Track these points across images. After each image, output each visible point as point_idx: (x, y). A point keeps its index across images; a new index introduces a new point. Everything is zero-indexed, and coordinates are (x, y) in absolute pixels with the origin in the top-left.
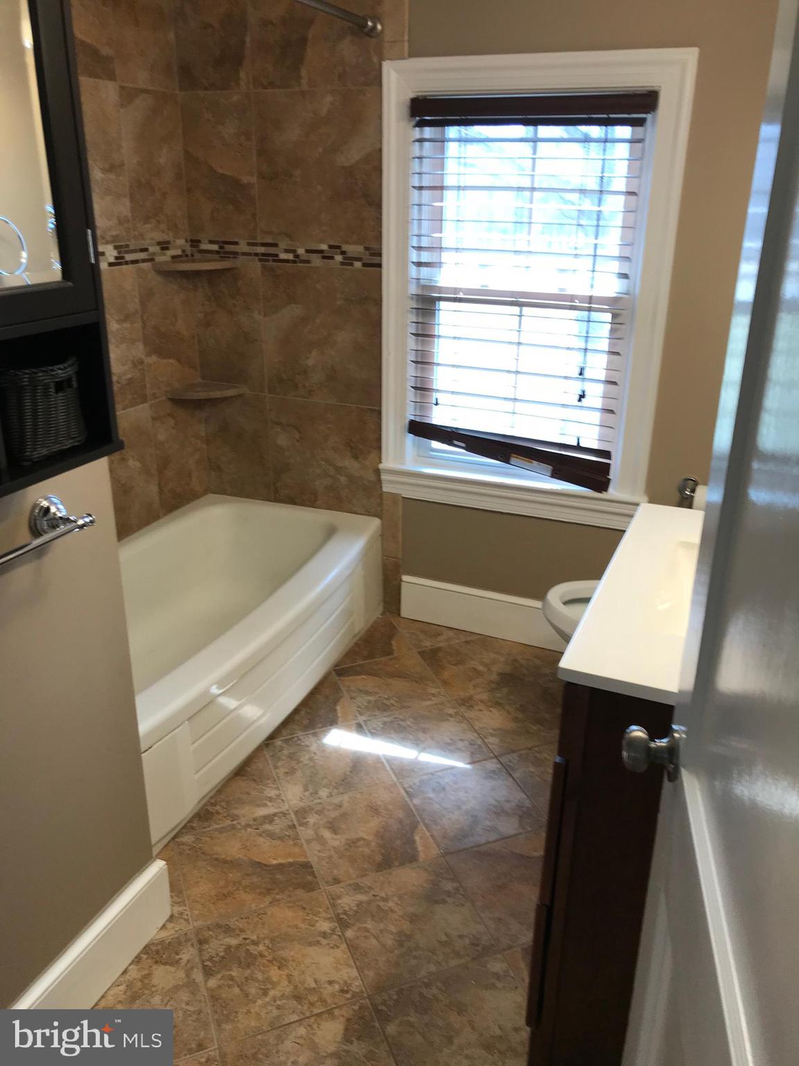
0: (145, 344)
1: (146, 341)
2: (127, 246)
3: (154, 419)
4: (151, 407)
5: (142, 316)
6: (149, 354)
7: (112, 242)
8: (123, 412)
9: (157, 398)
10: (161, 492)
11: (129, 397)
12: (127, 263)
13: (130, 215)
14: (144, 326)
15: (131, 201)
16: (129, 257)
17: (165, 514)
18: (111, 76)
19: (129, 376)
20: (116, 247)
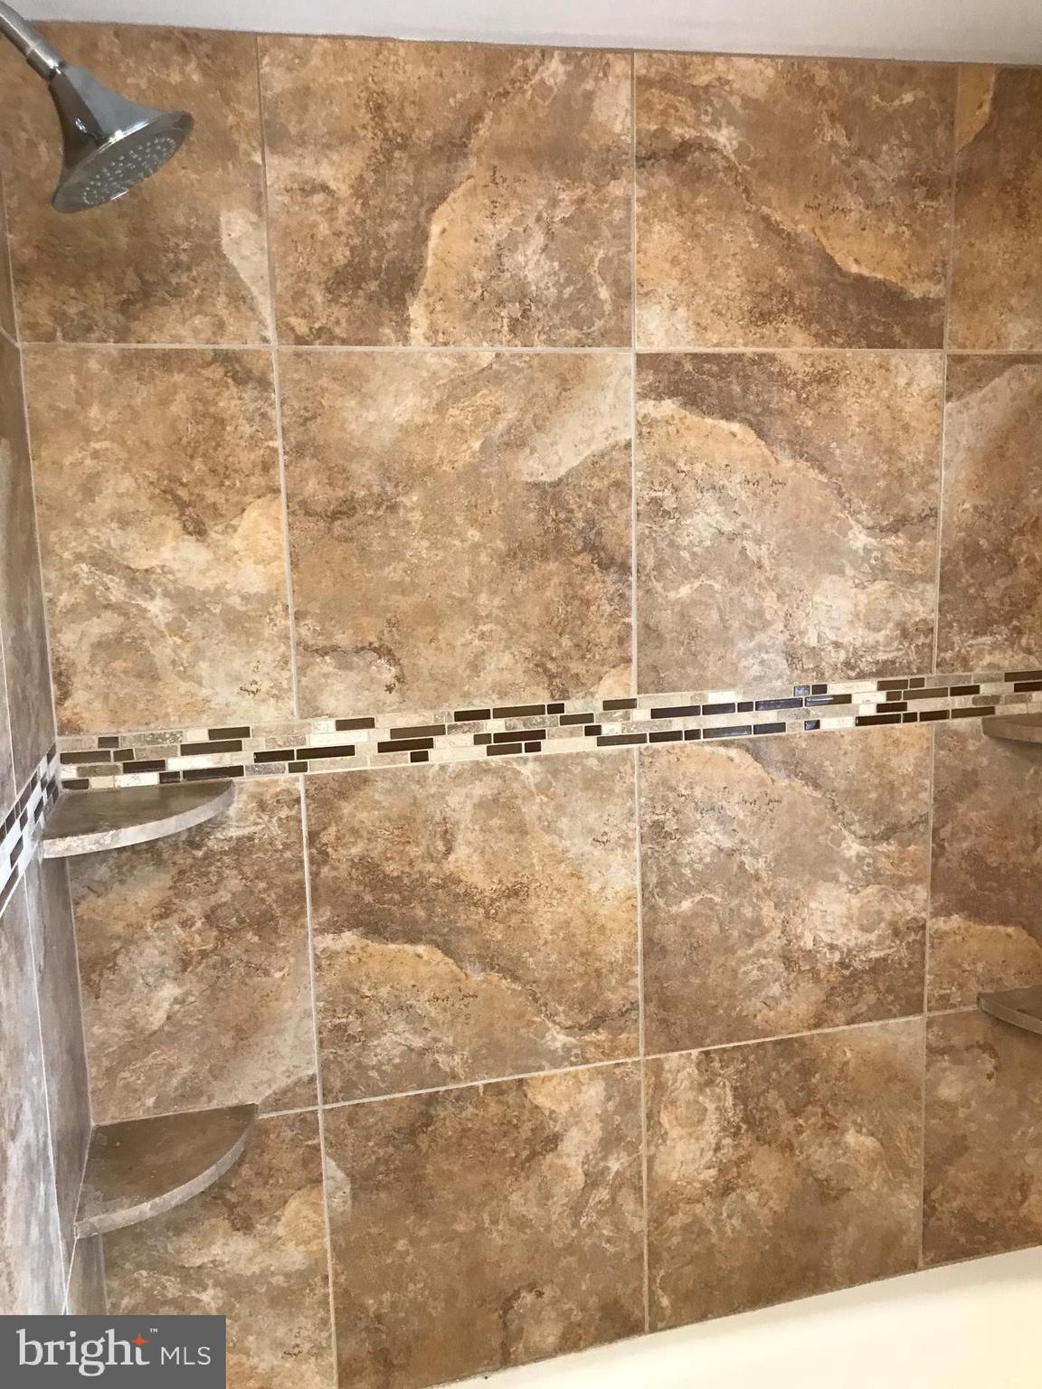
0: (934, 889)
1: (938, 883)
2: (920, 682)
3: (931, 1050)
4: (929, 1025)
5: (936, 831)
6: (942, 911)
7: (871, 675)
8: (845, 1027)
9: (953, 1006)
10: (930, 1210)
11: (871, 998)
12: (911, 718)
13: (935, 616)
14: (939, 852)
15: (942, 590)
16: (914, 706)
17: (935, 1263)
18: (930, 339)
19: (874, 955)
20: (882, 686)
